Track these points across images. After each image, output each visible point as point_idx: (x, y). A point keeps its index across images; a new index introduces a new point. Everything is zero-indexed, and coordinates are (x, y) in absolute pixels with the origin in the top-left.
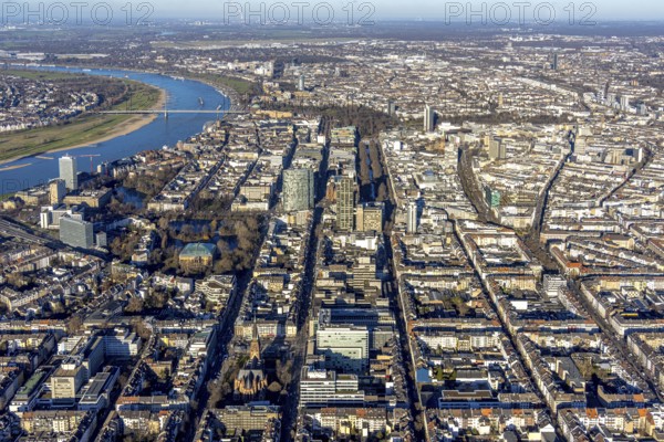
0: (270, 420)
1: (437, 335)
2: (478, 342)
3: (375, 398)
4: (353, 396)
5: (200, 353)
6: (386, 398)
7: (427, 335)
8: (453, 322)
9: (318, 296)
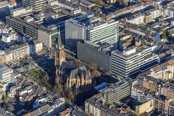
0: (137, 86)
1: (134, 18)
2: (154, 15)
3: (163, 55)
4: (152, 58)
5: (15, 77)
6: (168, 52)
7: (129, 19)
8: (129, 9)
9: (29, 21)
